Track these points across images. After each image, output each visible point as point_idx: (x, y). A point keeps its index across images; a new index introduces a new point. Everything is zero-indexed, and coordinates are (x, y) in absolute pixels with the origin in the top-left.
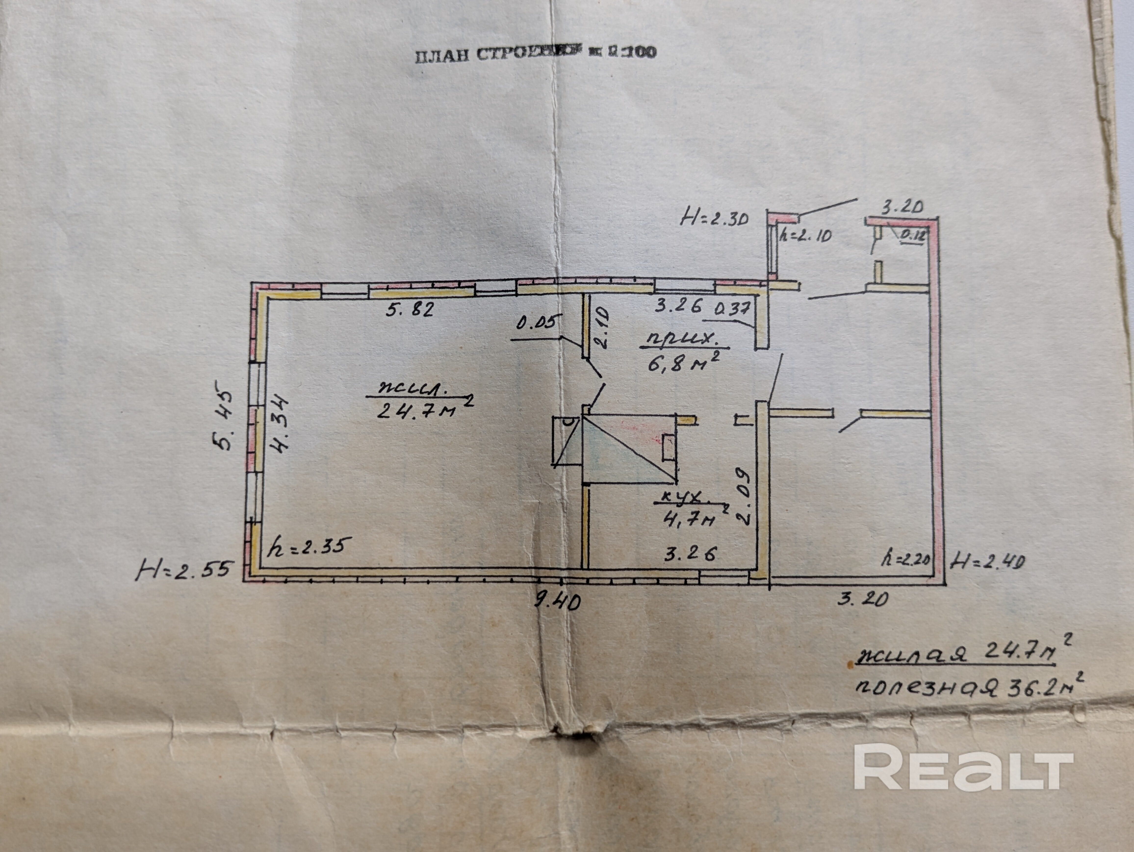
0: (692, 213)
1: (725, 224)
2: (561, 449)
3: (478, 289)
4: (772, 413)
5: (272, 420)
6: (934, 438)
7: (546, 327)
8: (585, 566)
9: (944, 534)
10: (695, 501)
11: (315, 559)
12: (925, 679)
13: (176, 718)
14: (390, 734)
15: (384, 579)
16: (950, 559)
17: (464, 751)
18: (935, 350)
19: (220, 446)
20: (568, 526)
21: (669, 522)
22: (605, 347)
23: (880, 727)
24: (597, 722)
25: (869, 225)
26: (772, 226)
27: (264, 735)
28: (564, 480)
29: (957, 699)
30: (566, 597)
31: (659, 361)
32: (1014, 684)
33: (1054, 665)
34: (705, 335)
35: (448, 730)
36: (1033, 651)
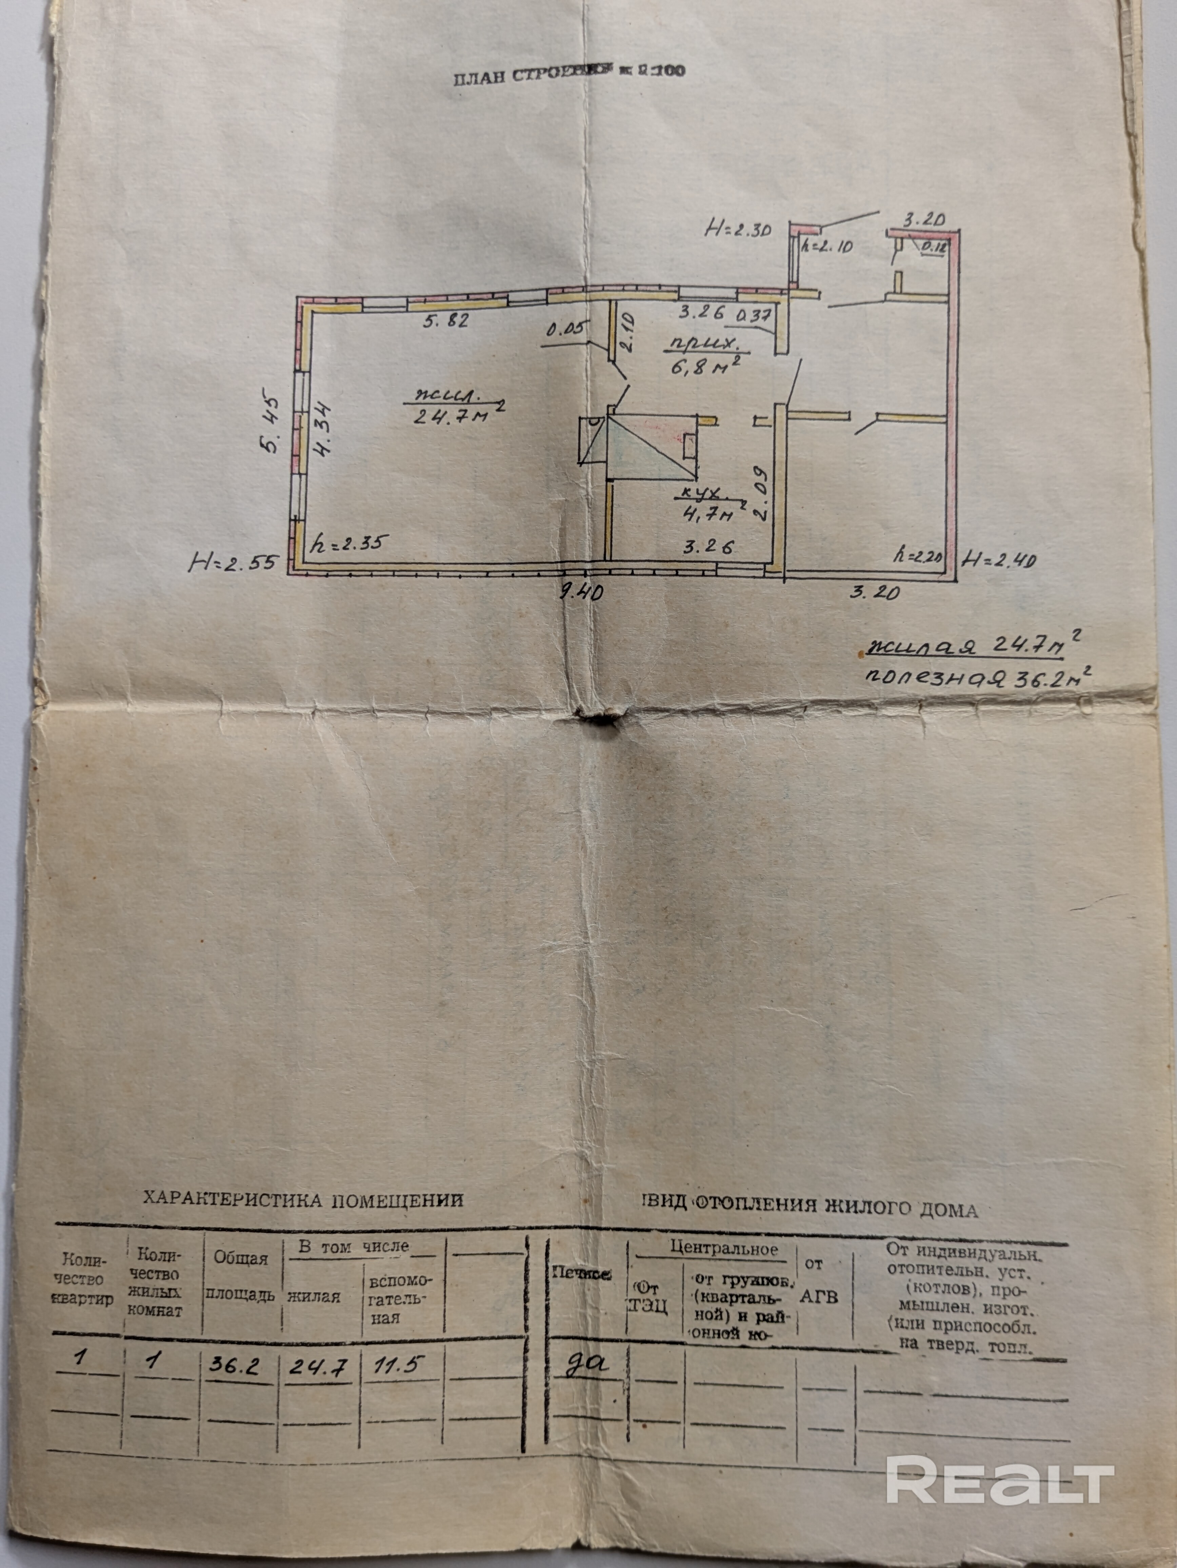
0: (716, 224)
1: (748, 235)
2: (587, 447)
3: (510, 299)
4: (790, 415)
5: (316, 425)
6: (950, 442)
7: (575, 333)
8: (608, 558)
9: (956, 534)
10: (714, 497)
11: (355, 555)
12: (933, 669)
13: (226, 698)
14: (423, 716)
15: (419, 573)
16: (961, 557)
17: (492, 730)
18: (953, 358)
19: (267, 449)
20: (593, 521)
21: (689, 516)
22: (630, 350)
23: (889, 714)
24: (616, 706)
25: (890, 237)
26: (794, 237)
27: (305, 714)
28: (590, 477)
29: (965, 689)
30: (590, 588)
31: (682, 364)
32: (1021, 675)
33: (1062, 659)
34: (727, 340)
35: (477, 712)
36: (1040, 646)
